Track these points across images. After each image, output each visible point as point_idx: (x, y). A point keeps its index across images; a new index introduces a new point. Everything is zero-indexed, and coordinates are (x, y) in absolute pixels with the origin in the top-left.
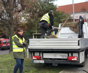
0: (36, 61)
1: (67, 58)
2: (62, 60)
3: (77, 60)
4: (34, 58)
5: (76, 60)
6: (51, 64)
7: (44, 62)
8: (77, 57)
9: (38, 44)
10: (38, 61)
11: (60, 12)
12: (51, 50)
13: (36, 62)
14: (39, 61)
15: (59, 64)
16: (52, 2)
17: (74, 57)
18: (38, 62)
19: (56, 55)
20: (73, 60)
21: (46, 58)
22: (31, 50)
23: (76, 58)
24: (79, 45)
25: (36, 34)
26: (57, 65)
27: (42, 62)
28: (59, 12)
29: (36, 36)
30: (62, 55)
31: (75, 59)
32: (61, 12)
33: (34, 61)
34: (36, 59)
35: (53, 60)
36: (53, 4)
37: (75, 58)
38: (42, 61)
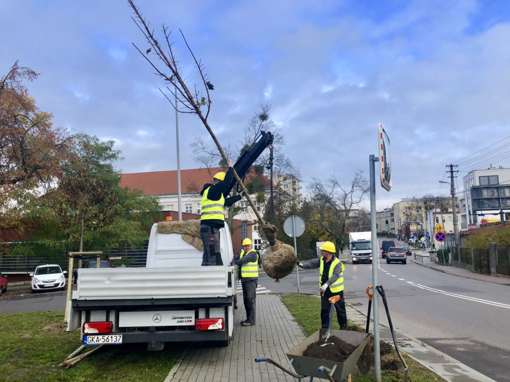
0: (95, 340)
1: (193, 323)
2: (176, 331)
3: (223, 328)
4: (88, 330)
5: (220, 327)
6: (145, 345)
7: (121, 341)
8: (222, 319)
9: (108, 283)
10: (100, 337)
11: (129, 191)
12: (149, 303)
13: (95, 342)
14: (106, 337)
15: (167, 344)
16: (108, 162)
17: (214, 321)
18: (101, 342)
19: (159, 317)
20: (211, 328)
21: (129, 328)
22: (81, 305)
23: (220, 321)
24: (230, 284)
25: (81, 252)
26: (162, 347)
27: (116, 339)
28: (126, 189)
29: (80, 261)
30: (177, 316)
31: (218, 326)
32: (134, 190)
33: (89, 339)
34: (96, 331)
35: (153, 332)
36: (109, 166)
37: (217, 324)
38: (114, 338)
